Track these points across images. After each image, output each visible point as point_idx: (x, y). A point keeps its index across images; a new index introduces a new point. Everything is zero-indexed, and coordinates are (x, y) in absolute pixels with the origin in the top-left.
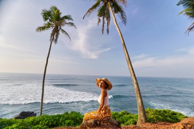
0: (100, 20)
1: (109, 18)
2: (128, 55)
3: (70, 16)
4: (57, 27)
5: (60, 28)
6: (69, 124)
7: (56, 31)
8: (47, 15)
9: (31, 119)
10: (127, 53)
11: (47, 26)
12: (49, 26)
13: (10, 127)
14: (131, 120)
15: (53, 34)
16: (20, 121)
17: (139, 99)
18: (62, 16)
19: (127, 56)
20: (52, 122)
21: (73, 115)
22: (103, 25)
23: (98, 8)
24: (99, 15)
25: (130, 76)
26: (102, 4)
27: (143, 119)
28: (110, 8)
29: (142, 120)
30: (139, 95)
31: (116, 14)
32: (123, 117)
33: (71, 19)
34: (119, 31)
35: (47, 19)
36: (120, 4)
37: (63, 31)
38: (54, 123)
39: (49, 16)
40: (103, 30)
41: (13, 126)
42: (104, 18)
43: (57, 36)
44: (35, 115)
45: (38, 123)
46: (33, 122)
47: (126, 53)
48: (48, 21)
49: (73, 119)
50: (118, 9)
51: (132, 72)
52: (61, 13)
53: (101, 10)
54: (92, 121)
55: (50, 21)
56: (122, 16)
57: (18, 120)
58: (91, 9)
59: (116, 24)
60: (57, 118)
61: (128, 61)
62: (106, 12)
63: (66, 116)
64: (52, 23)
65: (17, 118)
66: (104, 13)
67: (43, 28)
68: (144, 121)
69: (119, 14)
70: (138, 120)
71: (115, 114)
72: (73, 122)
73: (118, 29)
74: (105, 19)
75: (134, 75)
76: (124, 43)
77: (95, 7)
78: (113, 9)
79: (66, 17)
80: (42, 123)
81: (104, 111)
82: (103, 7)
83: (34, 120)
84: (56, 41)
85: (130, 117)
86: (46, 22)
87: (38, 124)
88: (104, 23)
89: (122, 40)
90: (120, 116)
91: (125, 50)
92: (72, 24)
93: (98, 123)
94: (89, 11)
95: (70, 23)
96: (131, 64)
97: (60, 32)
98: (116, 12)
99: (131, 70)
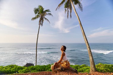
1: (71, 8)
4: (42, 17)
5: (44, 17)
7: (42, 19)
8: (36, 11)
9: (31, 67)
10: (83, 29)
12: (38, 16)
15: (40, 21)
17: (91, 57)
19: (83, 31)
20: (41, 69)
22: (68, 13)
23: (64, 3)
24: (65, 7)
25: (85, 43)
27: (93, 69)
28: (72, 2)
30: (90, 55)
32: (83, 68)
33: (50, 11)
34: (77, 16)
37: (46, 19)
39: (38, 11)
40: (68, 16)
41: (23, 70)
42: (68, 9)
43: (42, 22)
48: (37, 14)
50: (77, 2)
51: (86, 40)
52: (44, 9)
53: (66, 4)
55: (38, 14)
56: (80, 6)
58: (61, 4)
59: (75, 12)
60: (44, 67)
61: (84, 34)
62: (69, 4)
64: (39, 15)
65: (25, 66)
66: (68, 6)
67: (35, 18)
68: (94, 71)
69: (78, 5)
73: (76, 14)
75: (88, 42)
76: (81, 23)
77: (62, 2)
78: (74, 3)
79: (47, 11)
80: (37, 70)
83: (33, 67)
84: (42, 24)
85: (87, 69)
86: (36, 15)
87: (35, 70)
88: (68, 12)
89: (79, 21)
91: (81, 27)
92: (50, 14)
93: (63, 69)
94: (59, 6)
95: (49, 14)
97: (44, 19)
98: (75, 4)
99: (85, 39)
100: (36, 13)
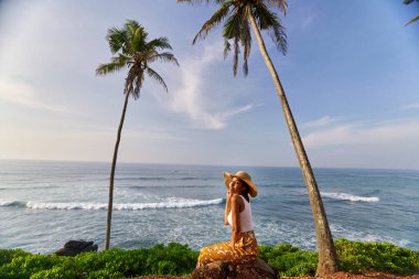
0: (228, 45)
1: (247, 40)
2: (293, 120)
3: (165, 39)
4: (138, 64)
5: (146, 66)
6: (166, 270)
7: (136, 73)
8: (117, 39)
9: (88, 256)
10: (291, 116)
11: (118, 62)
12: (121, 62)
13: (47, 273)
14: (302, 264)
15: (130, 80)
16: (67, 259)
17: (321, 217)
18: (148, 40)
19: (290, 122)
20: (130, 265)
21: (174, 251)
22: (236, 57)
23: (225, 20)
24: (226, 35)
26: (232, 11)
27: (330, 262)
28: (251, 19)
29: (327, 266)
30: (319, 209)
31: (263, 32)
32: (284, 257)
33: (168, 46)
34: (271, 68)
35: (119, 48)
36: (272, 9)
37: (152, 72)
38: (136, 266)
39: (123, 41)
40: (235, 68)
41: (54, 271)
42: (237, 41)
43: (139, 83)
44: (96, 248)
45: (101, 265)
46: (91, 263)
47: (288, 117)
48: (121, 51)
49: (173, 259)
50: (267, 20)
51: (302, 157)
52: (146, 35)
53: (231, 23)
54: (216, 265)
55: (125, 51)
56: (277, 34)
57: (61, 258)
58: (211, 22)
59: (263, 53)
60: (141, 256)
61: (294, 134)
62: (241, 27)
63: (160, 252)
64: (129, 56)
65: (59, 253)
66: (237, 30)
67: (110, 68)
68: (332, 268)
69: (271, 30)
70: (319, 265)
71: (266, 251)
72: (173, 265)
73: (268, 63)
74: (240, 43)
75: (308, 164)
76: (284, 95)
77: (217, 17)
78: (258, 20)
79: (157, 43)
80: (110, 267)
81: (241, 244)
82: (235, 17)
83: (94, 259)
84: (137, 92)
85: (299, 259)
86: (117, 55)
87: (103, 268)
88: (237, 52)
89: (279, 88)
90: (276, 255)
91: (286, 109)
92: (170, 57)
93: (230, 268)
94: (204, 27)
95: (165, 54)
96: (300, 140)
97: (146, 74)
98: (263, 26)
99: (300, 152)
100: (115, 48)
